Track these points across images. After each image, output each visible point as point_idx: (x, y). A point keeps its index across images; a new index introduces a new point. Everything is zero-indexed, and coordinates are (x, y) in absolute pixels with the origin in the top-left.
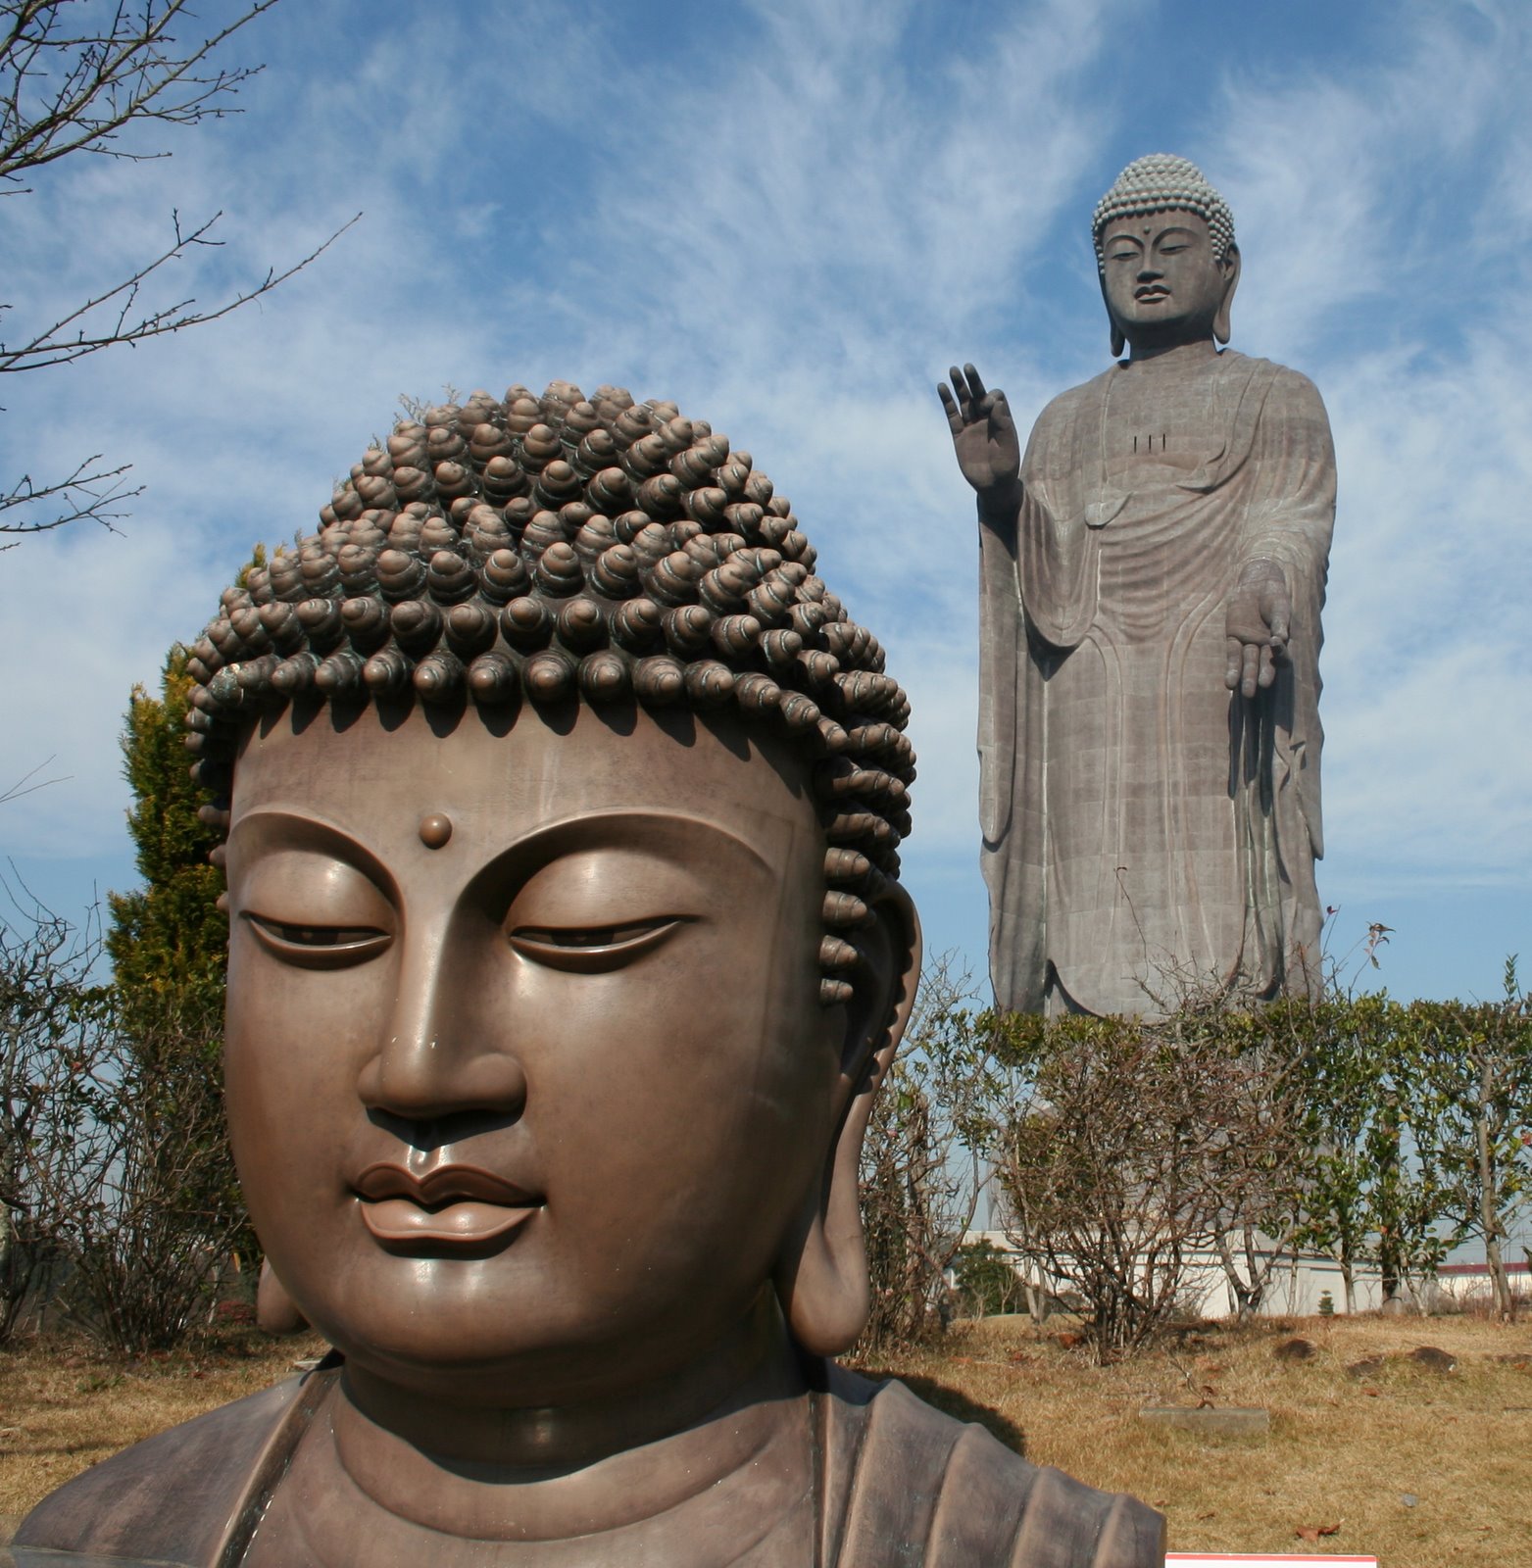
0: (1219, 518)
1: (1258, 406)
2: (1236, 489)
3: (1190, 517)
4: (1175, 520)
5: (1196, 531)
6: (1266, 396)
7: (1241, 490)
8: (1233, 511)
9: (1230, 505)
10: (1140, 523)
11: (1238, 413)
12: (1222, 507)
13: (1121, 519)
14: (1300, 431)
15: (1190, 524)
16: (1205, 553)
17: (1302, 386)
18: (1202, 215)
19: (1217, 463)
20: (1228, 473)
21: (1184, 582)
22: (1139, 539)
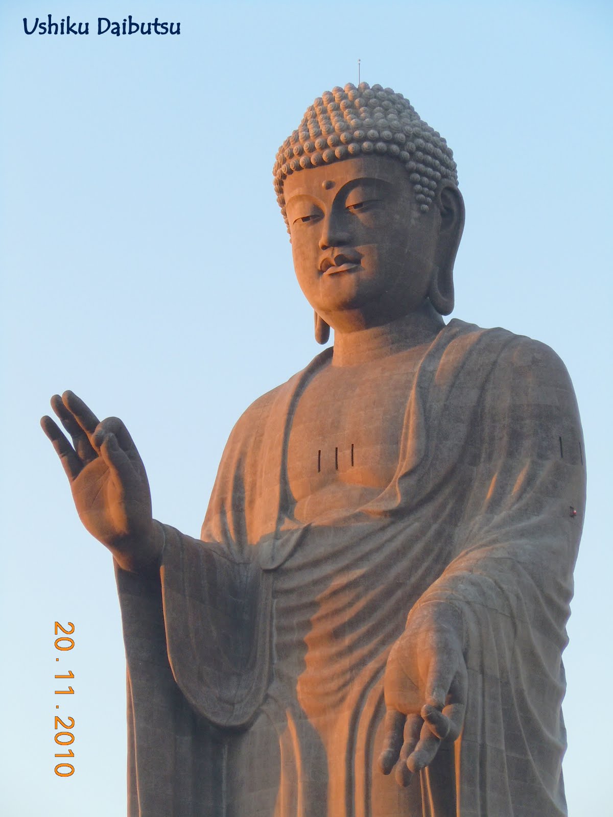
0: (418, 548)
1: (474, 395)
2: (443, 506)
3: (378, 549)
4: (359, 554)
5: (386, 566)
6: (487, 380)
7: (449, 507)
8: (439, 534)
9: (435, 527)
10: (316, 563)
11: (446, 408)
12: (423, 532)
13: (299, 559)
14: (527, 421)
15: (378, 558)
16: (399, 593)
17: (535, 361)
18: (397, 158)
19: (415, 477)
20: (429, 487)
21: (370, 634)
22: (316, 583)
